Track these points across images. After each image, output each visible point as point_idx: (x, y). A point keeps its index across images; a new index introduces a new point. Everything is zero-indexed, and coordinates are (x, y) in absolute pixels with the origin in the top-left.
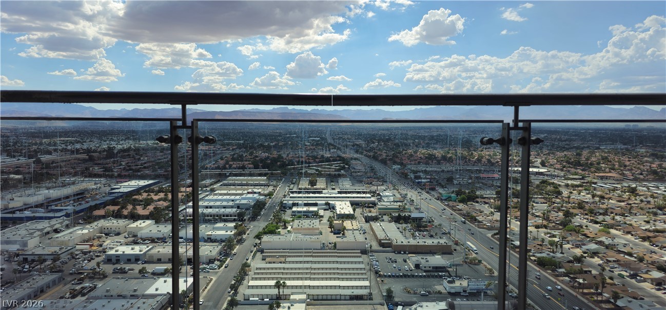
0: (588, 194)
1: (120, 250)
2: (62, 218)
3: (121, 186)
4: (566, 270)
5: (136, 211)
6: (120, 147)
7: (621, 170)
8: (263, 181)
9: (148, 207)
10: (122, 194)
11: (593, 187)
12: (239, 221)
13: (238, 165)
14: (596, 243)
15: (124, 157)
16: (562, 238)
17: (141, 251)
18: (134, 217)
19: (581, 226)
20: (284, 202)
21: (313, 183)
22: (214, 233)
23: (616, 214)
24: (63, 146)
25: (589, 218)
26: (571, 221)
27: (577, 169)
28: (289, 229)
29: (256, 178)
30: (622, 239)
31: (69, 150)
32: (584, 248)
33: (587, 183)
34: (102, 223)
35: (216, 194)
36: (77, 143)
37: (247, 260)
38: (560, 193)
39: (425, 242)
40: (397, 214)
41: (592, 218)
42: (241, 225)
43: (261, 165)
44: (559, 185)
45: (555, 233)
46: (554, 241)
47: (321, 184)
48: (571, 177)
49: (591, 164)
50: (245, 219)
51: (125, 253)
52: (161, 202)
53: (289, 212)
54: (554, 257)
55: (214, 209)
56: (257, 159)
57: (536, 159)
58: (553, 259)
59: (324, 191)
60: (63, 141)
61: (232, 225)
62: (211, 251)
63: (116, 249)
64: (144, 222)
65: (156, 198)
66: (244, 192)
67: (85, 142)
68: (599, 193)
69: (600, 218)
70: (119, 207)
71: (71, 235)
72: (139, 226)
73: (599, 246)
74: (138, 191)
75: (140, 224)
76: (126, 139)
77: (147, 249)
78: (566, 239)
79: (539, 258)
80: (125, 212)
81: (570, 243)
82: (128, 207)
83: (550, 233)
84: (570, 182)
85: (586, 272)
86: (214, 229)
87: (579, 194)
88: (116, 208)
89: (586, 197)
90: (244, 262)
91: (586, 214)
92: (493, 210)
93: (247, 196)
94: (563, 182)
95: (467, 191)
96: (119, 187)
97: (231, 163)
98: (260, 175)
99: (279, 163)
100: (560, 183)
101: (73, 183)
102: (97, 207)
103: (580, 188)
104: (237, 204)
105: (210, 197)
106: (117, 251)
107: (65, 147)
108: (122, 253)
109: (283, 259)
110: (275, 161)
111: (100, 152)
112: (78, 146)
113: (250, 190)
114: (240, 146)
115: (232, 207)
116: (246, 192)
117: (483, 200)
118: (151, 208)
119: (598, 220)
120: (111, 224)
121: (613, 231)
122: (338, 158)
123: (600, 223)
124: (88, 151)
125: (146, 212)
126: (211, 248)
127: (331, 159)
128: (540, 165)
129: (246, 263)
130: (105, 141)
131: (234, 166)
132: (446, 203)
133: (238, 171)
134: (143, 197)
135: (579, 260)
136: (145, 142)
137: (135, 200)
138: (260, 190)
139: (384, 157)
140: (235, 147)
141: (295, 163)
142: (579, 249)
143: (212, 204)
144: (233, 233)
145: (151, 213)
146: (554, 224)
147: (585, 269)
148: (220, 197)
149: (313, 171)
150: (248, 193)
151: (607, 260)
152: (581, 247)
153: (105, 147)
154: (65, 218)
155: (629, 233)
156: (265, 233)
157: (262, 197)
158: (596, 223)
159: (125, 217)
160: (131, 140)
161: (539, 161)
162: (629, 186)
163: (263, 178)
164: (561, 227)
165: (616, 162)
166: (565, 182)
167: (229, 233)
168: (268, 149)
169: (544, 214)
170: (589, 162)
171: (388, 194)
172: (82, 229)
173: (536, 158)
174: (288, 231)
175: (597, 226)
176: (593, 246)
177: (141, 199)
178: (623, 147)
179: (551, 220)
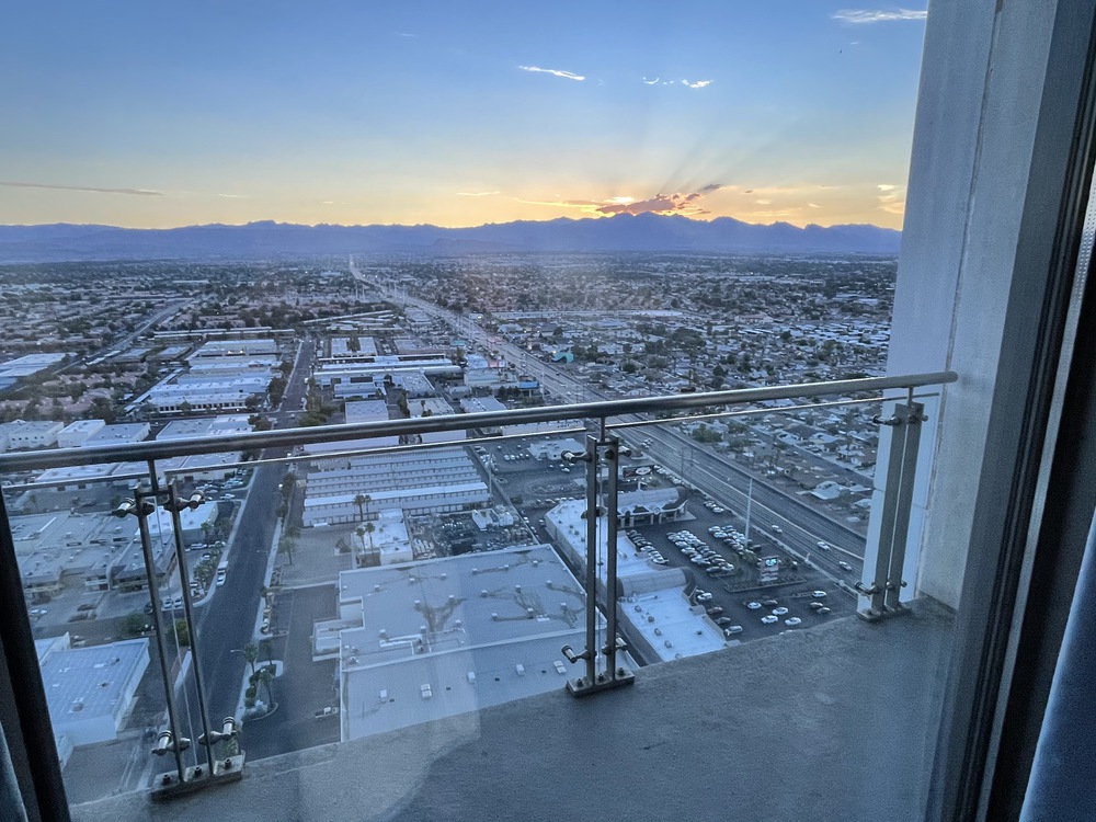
8: (269, 347)
11: (740, 334)
13: (217, 322)
21: (354, 346)
29: (253, 341)
33: (732, 328)
43: (257, 320)
47: (367, 346)
56: (247, 310)
57: (664, 299)
59: (376, 359)
66: (242, 366)
68: (748, 342)
97: (201, 318)
98: (261, 336)
99: (287, 316)
103: (726, 336)
110: (278, 312)
113: (252, 363)
114: (208, 289)
117: (607, 359)
122: (383, 305)
127: (373, 307)
131: (209, 323)
133: (220, 332)
138: (270, 361)
139: (455, 301)
141: (315, 316)
149: (350, 328)
150: (251, 366)
163: (266, 341)
173: (664, 297)
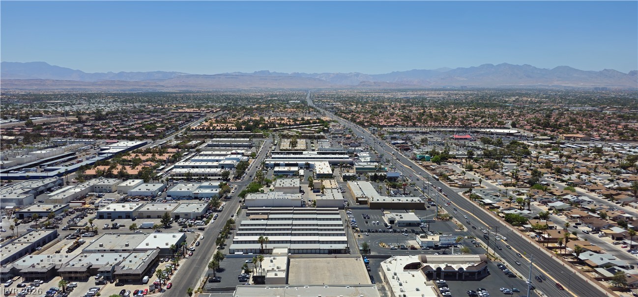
0: (556, 154)
1: (111, 208)
2: (55, 177)
3: (110, 147)
4: (532, 225)
5: (125, 171)
6: (107, 110)
7: (589, 131)
8: (247, 142)
9: (137, 167)
10: (111, 154)
11: (561, 147)
12: (224, 180)
13: (222, 127)
14: (561, 201)
15: (112, 119)
16: (530, 196)
17: (131, 208)
18: (124, 176)
19: (548, 185)
20: (267, 162)
21: (294, 144)
22: (200, 192)
23: (582, 173)
24: (54, 108)
25: (556, 177)
26: (538, 180)
27: (546, 130)
28: (270, 188)
29: (239, 139)
30: (586, 197)
31: (59, 113)
32: (550, 204)
33: (555, 143)
34: (93, 182)
35: (202, 155)
36: (67, 105)
37: (232, 216)
38: (529, 153)
39: (399, 200)
40: (373, 174)
41: (558, 177)
42: (226, 184)
43: (243, 127)
44: (529, 146)
45: (523, 191)
46: (522, 199)
47: (301, 144)
48: (541, 137)
49: (560, 125)
50: (229, 179)
51: (117, 210)
52: (149, 163)
53: (271, 171)
54: (521, 214)
55: (200, 169)
56: (240, 121)
57: (507, 121)
58: (521, 215)
59: (304, 152)
60: (53, 103)
61: (217, 183)
62: (198, 209)
63: (108, 207)
64: (133, 181)
65: (143, 158)
66: (228, 153)
67: (74, 104)
68: (566, 153)
69: (566, 177)
70: (109, 167)
71: (64, 193)
72: (129, 185)
73: (565, 203)
74: (126, 152)
75: (130, 183)
76: (114, 101)
77: (137, 206)
78: (533, 197)
79: (507, 214)
80: (115, 172)
81: (537, 200)
82: (117, 167)
83: (519, 192)
84: (538, 143)
85: (551, 228)
86: (200, 187)
87: (548, 154)
88: (107, 168)
89: (554, 156)
90: (229, 219)
91: (553, 173)
92: (464, 170)
93: (231, 157)
94: (531, 143)
95: (441, 152)
96: (109, 148)
97: (214, 125)
98: (243, 136)
99: (261, 125)
100: (529, 144)
101: (64, 144)
102: (88, 167)
103: (548, 149)
104: (222, 164)
105: (196, 158)
106: (108, 209)
107: (55, 109)
108: (113, 210)
109: (266, 216)
110: (257, 123)
111: (89, 114)
112: (67, 108)
113: (234, 151)
114: (224, 109)
115: (217, 167)
116: (230, 153)
117: (455, 160)
118: (140, 168)
119: (564, 179)
120: (102, 183)
121: (578, 189)
122: (317, 121)
123: (567, 182)
124: (78, 114)
125: (135, 172)
126: (198, 206)
127: (311, 121)
128: (511, 127)
129: (231, 220)
130: (94, 104)
131: (217, 128)
132: (420, 163)
133: (222, 133)
134: (131, 157)
135: (545, 216)
136: (131, 105)
137: (124, 160)
138: (243, 151)
139: (362, 119)
140: (218, 110)
141: (277, 125)
142: (545, 206)
143: (198, 164)
144: (217, 192)
145: (140, 173)
146: (522, 183)
147: (550, 225)
148: (205, 158)
149: (295, 133)
150: (232, 154)
151: (571, 216)
152: (547, 204)
153: (94, 109)
154: (58, 178)
155: (593, 191)
156: (249, 192)
157: (245, 158)
158: (563, 181)
159: (115, 177)
160: (118, 102)
161: (510, 122)
162: (595, 147)
163: (246, 139)
164: (528, 185)
165: (584, 123)
166: (535, 142)
167: (214, 191)
168: (249, 112)
169: (513, 174)
170: (558, 123)
171: (365, 155)
172: (75, 188)
173: (507, 119)
174: (271, 190)
175: (564, 184)
176: (558, 204)
177: (129, 159)
178: (590, 108)
179: (519, 179)
